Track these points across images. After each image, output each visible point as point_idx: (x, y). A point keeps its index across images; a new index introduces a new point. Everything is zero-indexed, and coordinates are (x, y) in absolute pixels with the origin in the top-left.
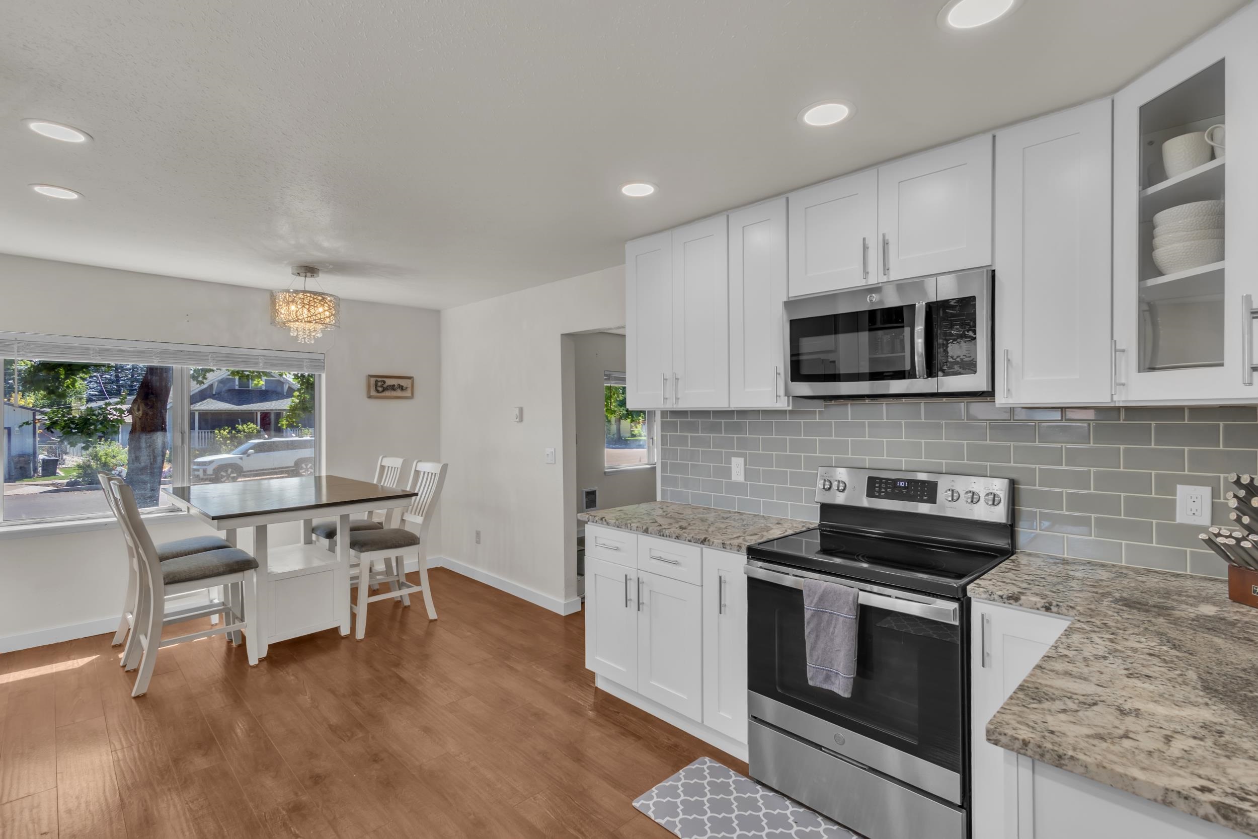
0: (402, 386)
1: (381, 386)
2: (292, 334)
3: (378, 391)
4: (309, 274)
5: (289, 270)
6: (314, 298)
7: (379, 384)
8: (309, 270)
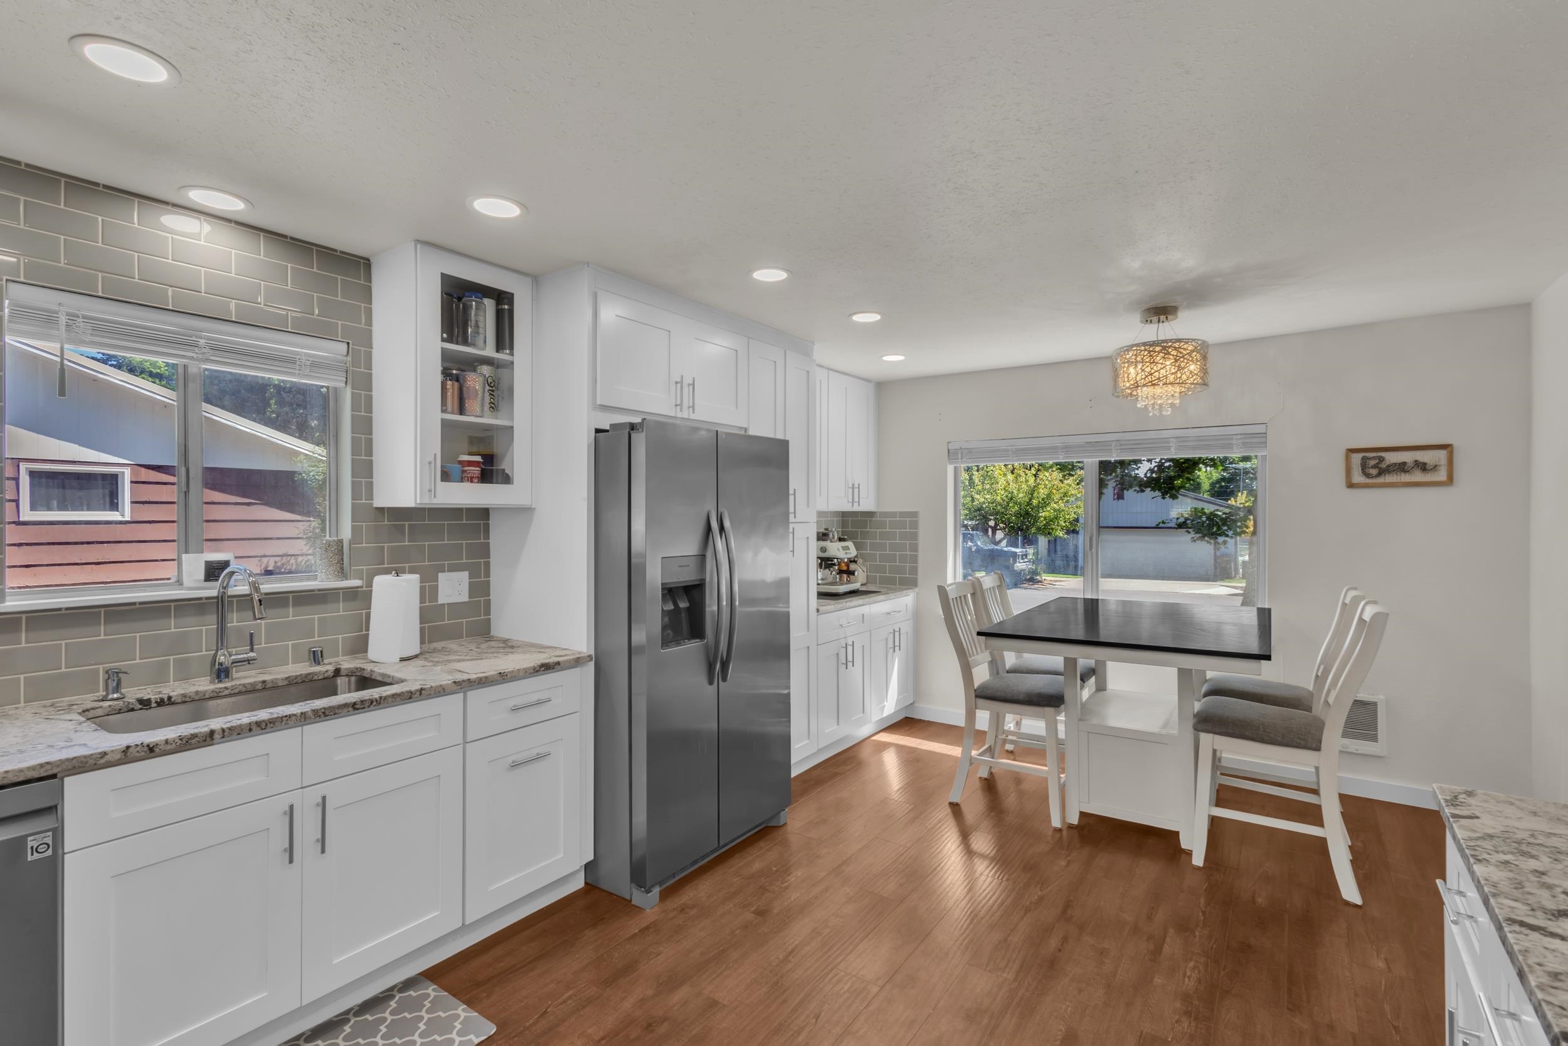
0: (1425, 464)
1: (1375, 467)
2: (1139, 406)
3: (1368, 475)
4: (1162, 318)
5: (1136, 318)
6: (1150, 352)
7: (1372, 463)
8: (1161, 311)
